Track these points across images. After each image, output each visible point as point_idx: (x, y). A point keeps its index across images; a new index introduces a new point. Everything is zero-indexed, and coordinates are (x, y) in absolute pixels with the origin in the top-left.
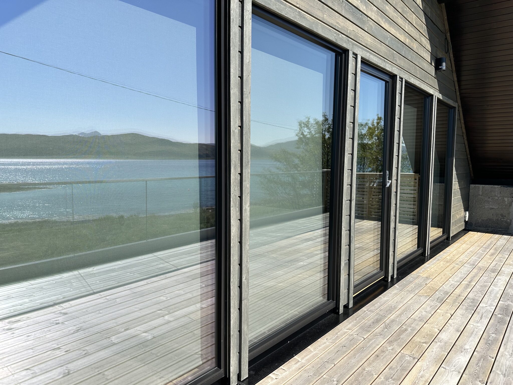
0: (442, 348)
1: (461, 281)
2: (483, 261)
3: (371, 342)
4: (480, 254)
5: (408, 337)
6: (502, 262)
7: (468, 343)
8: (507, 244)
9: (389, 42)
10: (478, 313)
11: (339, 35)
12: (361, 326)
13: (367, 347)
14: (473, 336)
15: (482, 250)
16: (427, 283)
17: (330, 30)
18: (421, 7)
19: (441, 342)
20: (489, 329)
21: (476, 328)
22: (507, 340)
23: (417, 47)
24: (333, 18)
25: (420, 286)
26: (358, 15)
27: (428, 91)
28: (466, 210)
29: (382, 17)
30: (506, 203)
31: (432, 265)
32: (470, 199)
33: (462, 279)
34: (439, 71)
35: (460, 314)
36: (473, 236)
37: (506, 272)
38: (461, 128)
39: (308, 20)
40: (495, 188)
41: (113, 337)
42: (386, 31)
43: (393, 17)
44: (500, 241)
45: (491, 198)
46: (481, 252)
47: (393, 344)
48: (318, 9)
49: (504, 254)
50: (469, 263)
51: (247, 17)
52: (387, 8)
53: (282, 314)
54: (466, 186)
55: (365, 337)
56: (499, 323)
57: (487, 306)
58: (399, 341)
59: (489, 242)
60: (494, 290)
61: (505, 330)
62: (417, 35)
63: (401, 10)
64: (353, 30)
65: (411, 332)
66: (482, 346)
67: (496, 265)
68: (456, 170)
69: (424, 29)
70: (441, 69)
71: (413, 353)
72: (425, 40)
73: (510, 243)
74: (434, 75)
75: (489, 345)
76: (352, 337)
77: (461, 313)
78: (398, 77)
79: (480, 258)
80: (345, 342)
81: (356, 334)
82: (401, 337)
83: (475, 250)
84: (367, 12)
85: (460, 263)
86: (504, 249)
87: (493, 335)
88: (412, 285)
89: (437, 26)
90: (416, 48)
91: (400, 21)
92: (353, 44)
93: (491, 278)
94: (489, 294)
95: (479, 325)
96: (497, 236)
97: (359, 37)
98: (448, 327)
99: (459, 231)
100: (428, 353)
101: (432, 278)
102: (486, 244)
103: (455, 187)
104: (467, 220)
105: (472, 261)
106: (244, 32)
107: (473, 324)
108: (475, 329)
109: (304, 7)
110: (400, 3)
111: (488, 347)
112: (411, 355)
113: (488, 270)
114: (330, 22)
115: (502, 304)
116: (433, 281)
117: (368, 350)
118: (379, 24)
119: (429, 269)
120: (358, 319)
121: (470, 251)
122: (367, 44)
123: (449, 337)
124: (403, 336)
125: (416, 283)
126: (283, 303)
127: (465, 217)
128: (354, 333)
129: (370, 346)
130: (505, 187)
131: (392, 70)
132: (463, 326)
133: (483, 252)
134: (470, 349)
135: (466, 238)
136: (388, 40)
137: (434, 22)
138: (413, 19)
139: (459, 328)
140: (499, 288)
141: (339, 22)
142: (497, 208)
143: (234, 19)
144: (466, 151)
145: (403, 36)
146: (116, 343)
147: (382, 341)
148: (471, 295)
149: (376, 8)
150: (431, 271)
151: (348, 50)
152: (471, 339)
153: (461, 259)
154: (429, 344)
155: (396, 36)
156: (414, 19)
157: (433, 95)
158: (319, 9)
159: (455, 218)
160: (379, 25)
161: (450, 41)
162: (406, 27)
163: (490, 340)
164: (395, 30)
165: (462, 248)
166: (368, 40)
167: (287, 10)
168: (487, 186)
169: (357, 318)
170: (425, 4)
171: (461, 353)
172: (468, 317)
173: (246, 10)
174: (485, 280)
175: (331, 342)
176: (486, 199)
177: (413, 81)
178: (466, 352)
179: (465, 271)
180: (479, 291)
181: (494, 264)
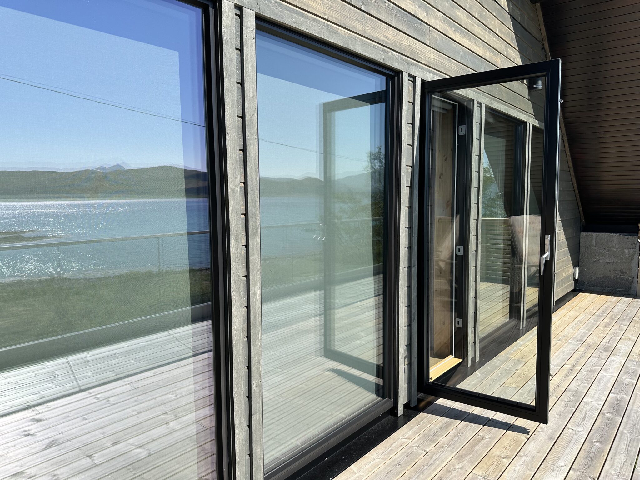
0: (527, 465)
1: (563, 364)
2: (594, 334)
3: (434, 458)
4: (591, 324)
5: (484, 450)
6: (618, 337)
7: (563, 457)
8: (627, 310)
9: (461, 57)
10: (581, 411)
11: (388, 52)
12: (424, 433)
13: (429, 465)
14: (571, 445)
15: (594, 319)
16: (518, 369)
17: (374, 47)
18: (507, 9)
19: (527, 457)
20: (593, 435)
21: (576, 434)
22: (614, 452)
23: (503, 62)
24: (378, 30)
25: (509, 374)
26: (415, 25)
27: (518, 117)
28: (575, 266)
29: (451, 26)
30: (627, 256)
31: (527, 342)
32: (580, 250)
33: (564, 361)
34: (533, 91)
35: (556, 413)
36: (584, 298)
37: (622, 351)
38: (567, 161)
39: (341, 35)
40: (613, 237)
41: (96, 455)
42: (457, 43)
43: (467, 24)
44: (618, 305)
45: (607, 249)
46: (593, 321)
47: (463, 460)
48: (356, 20)
49: (622, 324)
50: (575, 338)
51: (247, 37)
52: (458, 13)
53: (324, 417)
54: (574, 234)
55: (428, 450)
56: (607, 426)
57: (592, 400)
58: (471, 455)
59: (604, 307)
60: (605, 378)
61: (614, 437)
62: (502, 46)
63: (478, 15)
64: (409, 45)
65: (489, 441)
66: (581, 462)
67: (610, 340)
68: (561, 216)
69: (511, 37)
70: (536, 88)
71: (488, 473)
72: (514, 52)
73: (631, 308)
74: (527, 96)
75: (590, 459)
76: (411, 449)
77: (558, 412)
78: (475, 102)
79: (590, 331)
80: (401, 457)
81: (416, 446)
82: (476, 449)
83: (585, 319)
84: (428, 20)
85: (564, 338)
86: (623, 317)
87: (597, 444)
88: (498, 372)
89: (530, 33)
90: (501, 63)
91: (477, 29)
92: (409, 63)
93: (602, 359)
94: (598, 382)
95: (580, 429)
96: (615, 298)
97: (418, 54)
98: (538, 433)
99: (567, 292)
100: (508, 473)
101: (525, 361)
102: (599, 311)
103: (560, 238)
104: (577, 278)
105: (579, 335)
106: (244, 56)
107: (573, 429)
108: (575, 436)
109: (335, 18)
110: (476, 6)
111: (589, 462)
112: (485, 476)
113: (599, 349)
114: (375, 36)
115: (614, 397)
116: (526, 366)
117: (430, 469)
118: (447, 34)
119: (522, 348)
120: (421, 423)
121: (579, 321)
122: (429, 62)
123: (539, 448)
124: (478, 447)
125: (503, 368)
126: (327, 401)
127: (574, 274)
128: (413, 444)
129: (432, 464)
130: (625, 235)
131: (466, 94)
132: (559, 431)
133: (595, 322)
134: (565, 467)
135: (575, 302)
136: (460, 55)
137: (526, 28)
138: (495, 26)
139: (553, 434)
140: (611, 374)
141: (388, 35)
142: (615, 262)
143: (228, 40)
144: (574, 191)
145: (482, 48)
146: (97, 464)
147: (448, 455)
148: (573, 386)
149: (441, 14)
150: (524, 351)
151: (402, 72)
152: (567, 451)
153: (565, 333)
154: (512, 459)
155: (472, 49)
156: (497, 26)
157: (526, 122)
158: (358, 20)
159: (561, 276)
160: (446, 36)
161: (548, 51)
162: (486, 36)
163: (592, 452)
164: (470, 41)
165: (568, 317)
166: (431, 56)
167: (308, 23)
168: (602, 234)
169: (421, 421)
170: (512, 6)
171: (552, 472)
172: (566, 417)
173: (246, 27)
174: (594, 362)
175: (382, 458)
176: (601, 250)
177: (497, 106)
178: (559, 471)
179: (570, 350)
180: (585, 379)
181: (608, 339)
